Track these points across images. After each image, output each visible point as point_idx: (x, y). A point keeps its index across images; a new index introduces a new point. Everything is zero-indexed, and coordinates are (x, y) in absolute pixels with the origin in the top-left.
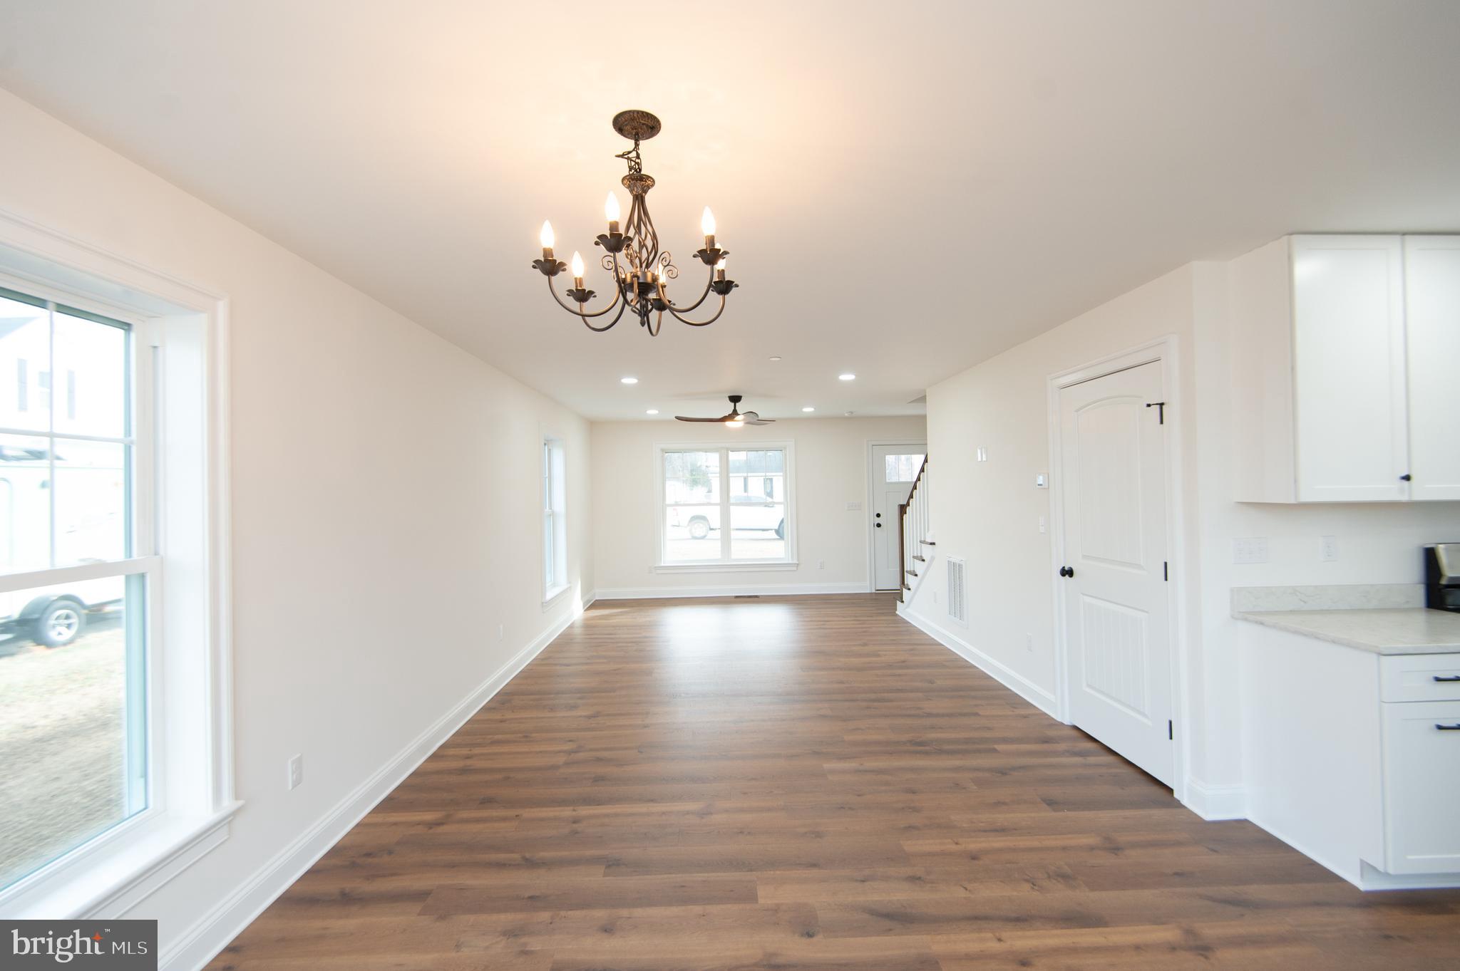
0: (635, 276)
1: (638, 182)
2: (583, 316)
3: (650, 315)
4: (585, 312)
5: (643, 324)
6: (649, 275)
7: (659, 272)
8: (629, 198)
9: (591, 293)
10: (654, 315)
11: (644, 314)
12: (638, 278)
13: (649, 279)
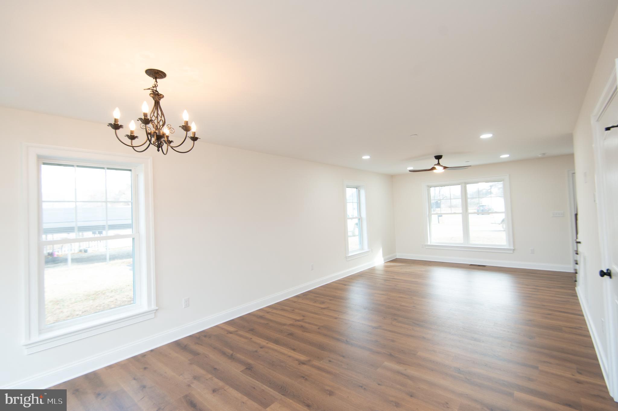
0: (155, 132)
1: (157, 96)
2: (133, 147)
3: (163, 147)
4: (133, 145)
5: (158, 150)
6: (161, 132)
7: (166, 131)
8: (153, 102)
9: (137, 137)
10: (165, 146)
11: (159, 146)
12: (156, 133)
13: (161, 134)
